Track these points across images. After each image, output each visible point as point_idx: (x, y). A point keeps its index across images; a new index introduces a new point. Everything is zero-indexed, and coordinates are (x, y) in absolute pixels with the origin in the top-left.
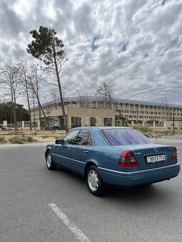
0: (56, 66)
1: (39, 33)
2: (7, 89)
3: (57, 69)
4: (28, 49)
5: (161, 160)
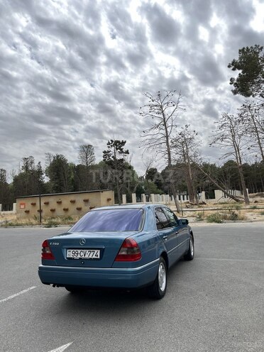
5: (90, 257)
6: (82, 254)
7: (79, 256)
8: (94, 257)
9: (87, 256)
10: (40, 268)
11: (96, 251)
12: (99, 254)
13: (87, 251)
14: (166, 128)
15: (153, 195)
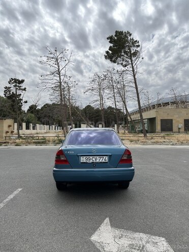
0: (133, 67)
1: (116, 38)
2: (96, 96)
3: (133, 71)
4: (106, 55)
5: (101, 161)
6: (94, 159)
7: (91, 161)
8: (103, 161)
9: (97, 161)
10: (54, 171)
11: (105, 157)
12: (107, 159)
13: (98, 157)
14: (60, 76)
15: (38, 125)
